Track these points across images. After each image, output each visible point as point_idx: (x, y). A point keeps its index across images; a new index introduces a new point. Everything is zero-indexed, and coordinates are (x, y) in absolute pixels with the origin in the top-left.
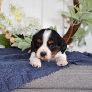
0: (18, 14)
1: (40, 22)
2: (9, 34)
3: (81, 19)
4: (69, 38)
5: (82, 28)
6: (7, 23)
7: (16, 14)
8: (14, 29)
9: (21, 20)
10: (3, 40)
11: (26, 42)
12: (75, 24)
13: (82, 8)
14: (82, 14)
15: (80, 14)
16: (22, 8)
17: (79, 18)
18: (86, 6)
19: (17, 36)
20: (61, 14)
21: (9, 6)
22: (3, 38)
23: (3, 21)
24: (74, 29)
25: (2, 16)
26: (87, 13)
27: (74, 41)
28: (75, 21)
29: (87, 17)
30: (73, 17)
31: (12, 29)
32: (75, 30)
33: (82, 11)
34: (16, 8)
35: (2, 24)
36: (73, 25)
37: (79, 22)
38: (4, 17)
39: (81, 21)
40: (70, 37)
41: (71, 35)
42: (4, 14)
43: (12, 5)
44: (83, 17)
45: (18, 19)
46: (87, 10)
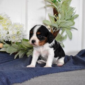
0: (5, 24)
1: (24, 27)
3: (59, 27)
5: (60, 35)
9: (8, 28)
11: (13, 47)
12: (54, 30)
13: (61, 17)
14: (61, 23)
15: (59, 23)
16: (9, 18)
18: (64, 15)
26: (65, 22)
28: (54, 28)
29: (65, 25)
30: (53, 25)
31: (1, 37)
32: (55, 36)
33: (61, 19)
34: (3, 18)
44: (61, 25)
45: (5, 27)
46: (65, 18)
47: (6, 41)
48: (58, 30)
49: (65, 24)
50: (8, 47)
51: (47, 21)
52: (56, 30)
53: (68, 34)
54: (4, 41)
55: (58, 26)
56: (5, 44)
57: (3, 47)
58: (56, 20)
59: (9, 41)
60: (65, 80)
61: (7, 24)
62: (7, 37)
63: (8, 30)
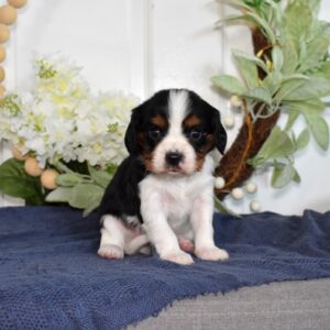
0: (65, 93)
2: (38, 162)
3: (279, 99)
4: (243, 162)
6: (27, 125)
7: (58, 92)
8: (54, 145)
9: (76, 112)
11: (95, 183)
12: (258, 116)
13: (282, 62)
14: (284, 82)
15: (275, 83)
16: (80, 69)
17: (273, 97)
18: (295, 52)
19: (64, 168)
21: (34, 67)
23: (14, 120)
24: (258, 132)
25: (10, 105)
26: (298, 79)
27: (258, 172)
28: (259, 105)
29: (299, 90)
30: (252, 94)
31: (47, 146)
32: (262, 136)
33: (282, 71)
34: (55, 72)
35: (13, 130)
36: (255, 118)
37: (272, 107)
38: (15, 105)
39: (281, 105)
40: (246, 158)
41: (249, 152)
42: (16, 96)
43: (45, 62)
44: (285, 94)
45: (65, 108)
46: (299, 66)
47: (68, 161)
48: (271, 112)
49: (300, 87)
50: (76, 183)
52: (265, 112)
53: (312, 127)
54: (61, 160)
56: (64, 172)
57: (59, 186)
58: (262, 74)
59: (81, 160)
60: (301, 312)
61: (73, 94)
62: (72, 143)
63: (76, 118)
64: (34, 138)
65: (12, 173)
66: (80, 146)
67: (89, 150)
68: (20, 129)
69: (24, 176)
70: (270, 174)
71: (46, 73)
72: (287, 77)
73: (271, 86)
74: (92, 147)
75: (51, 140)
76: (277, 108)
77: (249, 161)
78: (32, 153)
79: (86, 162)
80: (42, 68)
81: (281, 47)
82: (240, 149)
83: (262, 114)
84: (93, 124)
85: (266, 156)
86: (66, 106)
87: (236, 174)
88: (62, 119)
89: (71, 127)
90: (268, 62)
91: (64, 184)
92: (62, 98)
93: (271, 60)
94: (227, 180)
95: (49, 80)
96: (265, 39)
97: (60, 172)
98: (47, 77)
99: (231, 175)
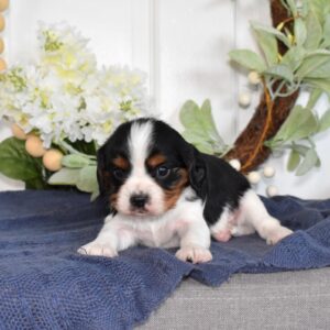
0: (71, 67)
2: (42, 141)
3: (300, 76)
4: (260, 144)
5: (306, 110)
6: (32, 102)
7: (64, 67)
8: (61, 123)
9: (82, 87)
10: (17, 161)
12: (277, 94)
13: (305, 36)
14: (306, 59)
15: (297, 59)
16: (86, 41)
18: (319, 26)
19: (70, 148)
20: (228, 58)
21: (39, 38)
22: (15, 153)
23: (18, 96)
25: (15, 79)
27: (275, 155)
28: (278, 83)
29: (323, 67)
30: (273, 72)
31: (53, 123)
32: (281, 117)
33: (304, 45)
34: (61, 44)
35: (16, 105)
36: (274, 96)
37: (293, 84)
38: (20, 79)
39: (302, 82)
40: (264, 140)
41: (267, 134)
42: (20, 70)
43: (50, 33)
44: (308, 70)
45: (70, 84)
46: (322, 41)
47: (73, 140)
48: (291, 90)
49: (324, 64)
50: (83, 164)
51: (248, 53)
52: (284, 90)
54: (66, 140)
55: (295, 73)
56: (69, 153)
57: (64, 167)
58: (283, 48)
59: (88, 140)
62: (78, 122)
63: (82, 94)
64: (40, 115)
65: (10, 153)
66: (88, 124)
67: (98, 129)
68: (25, 105)
69: (24, 157)
70: (286, 158)
71: (51, 46)
72: (310, 53)
73: (292, 62)
74: (102, 126)
75: (58, 118)
76: (298, 85)
77: (266, 143)
78: (35, 132)
79: (92, 143)
80: (48, 39)
81: (303, 19)
82: (257, 129)
83: (281, 92)
84: (102, 101)
85: (285, 137)
86: (70, 80)
87: (253, 157)
88: (68, 95)
89: (77, 104)
90: (290, 36)
91: (70, 165)
92: (67, 72)
93: (293, 34)
94: (242, 163)
95: (55, 53)
96: (285, 10)
97: (65, 153)
98: (53, 49)
99: (247, 157)
